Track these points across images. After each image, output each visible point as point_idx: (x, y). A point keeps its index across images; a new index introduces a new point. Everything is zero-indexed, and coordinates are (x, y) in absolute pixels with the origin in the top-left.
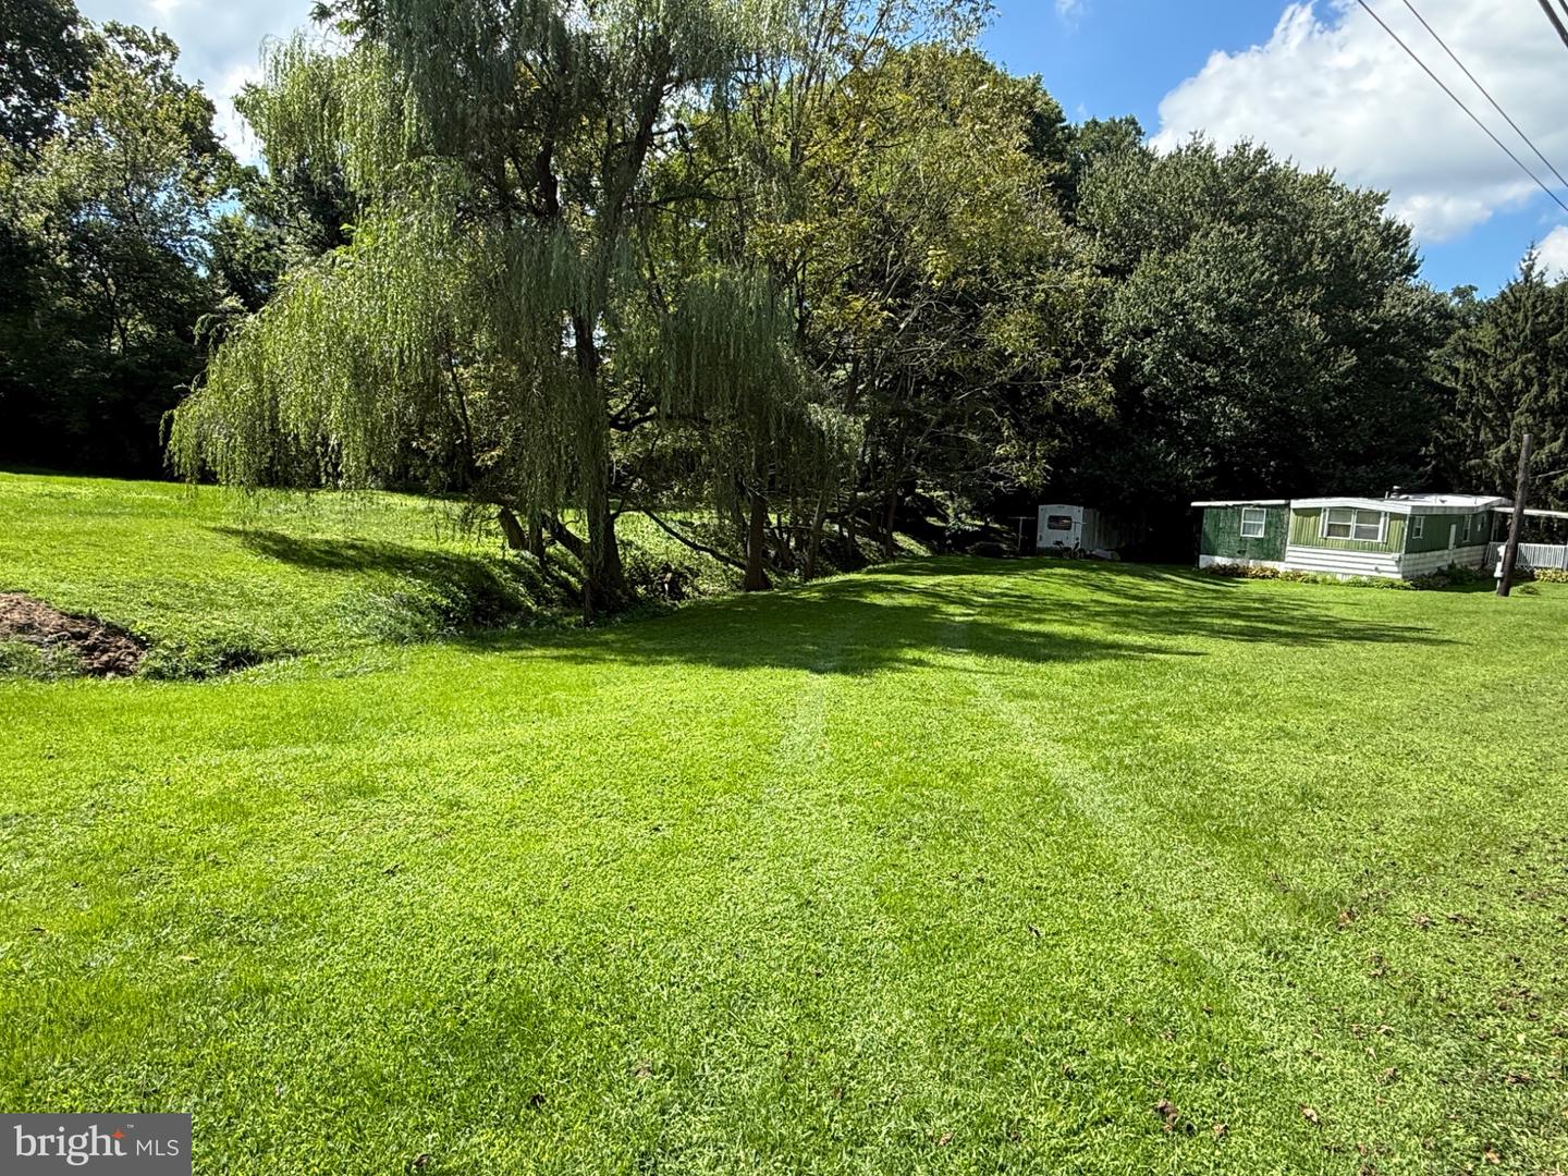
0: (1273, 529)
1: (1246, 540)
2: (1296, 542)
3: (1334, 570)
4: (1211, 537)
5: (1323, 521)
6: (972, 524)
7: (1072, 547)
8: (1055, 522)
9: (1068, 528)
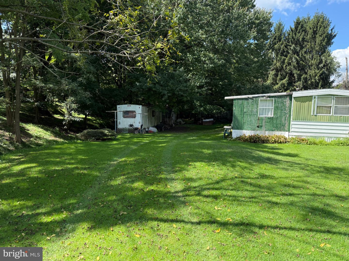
0: (279, 111)
1: (262, 119)
2: (297, 119)
3: (322, 135)
4: (239, 118)
5: (314, 104)
6: (79, 117)
7: (140, 127)
8: (127, 114)
9: (134, 117)
